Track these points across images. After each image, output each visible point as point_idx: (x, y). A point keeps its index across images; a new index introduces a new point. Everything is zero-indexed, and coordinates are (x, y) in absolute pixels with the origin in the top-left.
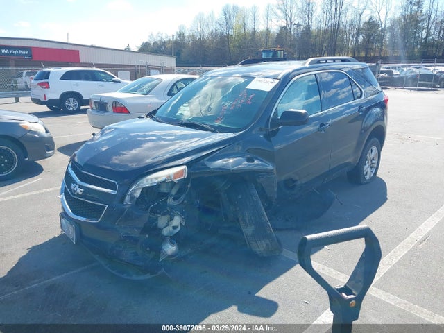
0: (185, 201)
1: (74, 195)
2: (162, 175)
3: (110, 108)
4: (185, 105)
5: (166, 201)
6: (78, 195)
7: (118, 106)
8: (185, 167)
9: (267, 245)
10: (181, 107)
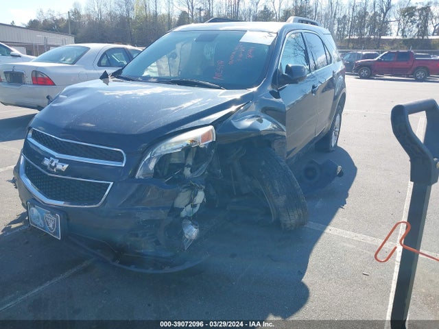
0: (206, 173)
1: (53, 173)
2: (186, 138)
3: (28, 79)
4: (153, 64)
5: (181, 173)
6: (59, 172)
7: (40, 76)
8: (211, 127)
9: (299, 215)
10: (149, 67)
